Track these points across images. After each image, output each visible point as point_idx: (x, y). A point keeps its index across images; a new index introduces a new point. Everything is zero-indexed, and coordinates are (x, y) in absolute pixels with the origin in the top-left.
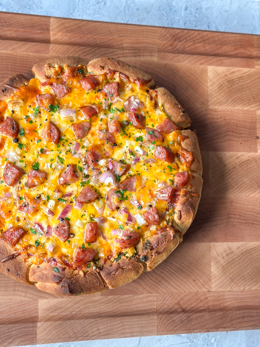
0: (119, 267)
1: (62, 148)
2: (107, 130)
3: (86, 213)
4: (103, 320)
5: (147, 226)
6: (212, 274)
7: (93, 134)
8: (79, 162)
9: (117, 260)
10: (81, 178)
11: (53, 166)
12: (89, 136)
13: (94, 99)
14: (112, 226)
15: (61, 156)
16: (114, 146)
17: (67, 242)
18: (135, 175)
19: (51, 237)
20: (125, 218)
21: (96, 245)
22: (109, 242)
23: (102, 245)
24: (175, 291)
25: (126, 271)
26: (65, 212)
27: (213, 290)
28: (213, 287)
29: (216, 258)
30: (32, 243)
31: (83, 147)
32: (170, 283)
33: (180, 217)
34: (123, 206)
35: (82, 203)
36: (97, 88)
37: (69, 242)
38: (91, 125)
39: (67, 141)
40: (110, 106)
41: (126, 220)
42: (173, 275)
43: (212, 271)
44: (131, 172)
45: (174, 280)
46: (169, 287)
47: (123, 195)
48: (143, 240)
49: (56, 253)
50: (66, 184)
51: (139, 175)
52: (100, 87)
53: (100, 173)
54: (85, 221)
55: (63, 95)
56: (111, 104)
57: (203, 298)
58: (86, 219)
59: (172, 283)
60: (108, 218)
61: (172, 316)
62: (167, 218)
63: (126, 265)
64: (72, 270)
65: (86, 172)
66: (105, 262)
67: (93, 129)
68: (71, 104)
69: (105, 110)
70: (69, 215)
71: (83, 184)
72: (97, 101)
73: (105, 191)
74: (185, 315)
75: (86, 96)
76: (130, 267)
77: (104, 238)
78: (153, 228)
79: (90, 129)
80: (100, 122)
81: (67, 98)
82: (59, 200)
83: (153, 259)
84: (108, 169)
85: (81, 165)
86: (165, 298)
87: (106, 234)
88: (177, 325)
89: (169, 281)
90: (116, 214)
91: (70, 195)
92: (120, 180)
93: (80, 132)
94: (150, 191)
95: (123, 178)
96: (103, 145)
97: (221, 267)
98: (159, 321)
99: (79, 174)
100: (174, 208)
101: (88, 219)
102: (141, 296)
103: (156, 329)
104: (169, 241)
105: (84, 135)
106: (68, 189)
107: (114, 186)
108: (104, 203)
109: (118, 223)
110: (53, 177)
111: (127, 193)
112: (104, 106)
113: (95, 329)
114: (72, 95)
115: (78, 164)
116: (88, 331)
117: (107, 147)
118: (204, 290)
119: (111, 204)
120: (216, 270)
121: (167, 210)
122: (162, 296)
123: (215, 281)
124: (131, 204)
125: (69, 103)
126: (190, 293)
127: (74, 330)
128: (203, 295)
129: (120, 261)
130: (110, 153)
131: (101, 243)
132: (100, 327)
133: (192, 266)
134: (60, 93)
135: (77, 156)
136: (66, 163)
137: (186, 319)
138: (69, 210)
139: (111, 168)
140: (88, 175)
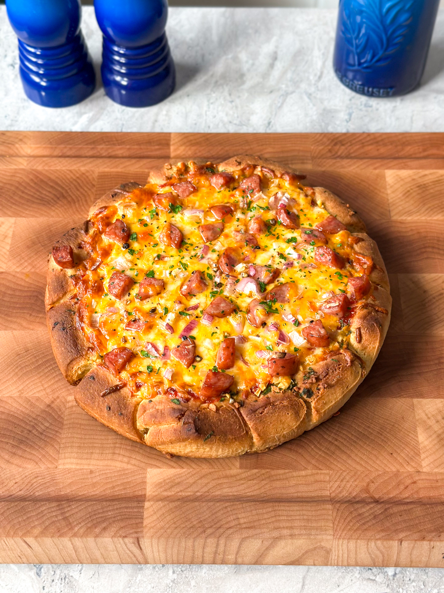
0: (268, 403)
1: (185, 253)
2: (246, 231)
3: (218, 331)
4: (244, 504)
5: (310, 350)
6: (421, 446)
7: (227, 236)
8: (208, 268)
9: (265, 394)
10: (210, 287)
11: (173, 274)
12: (222, 238)
13: (228, 197)
14: (256, 347)
15: (184, 261)
16: (256, 250)
17: (191, 368)
18: (287, 283)
19: (169, 361)
20: (275, 336)
21: (233, 371)
22: (253, 368)
23: (243, 373)
24: (358, 467)
25: (279, 409)
26: (189, 328)
27: (425, 470)
28: (425, 465)
29: (425, 422)
30: (143, 368)
31: (214, 251)
32: (349, 456)
33: (360, 338)
34: (271, 321)
35: (212, 317)
36: (232, 186)
37: (195, 367)
38: (223, 226)
39: (192, 245)
40: (249, 204)
41: (276, 339)
42: (355, 444)
43: (420, 442)
44: (282, 280)
45: (356, 451)
46: (349, 461)
47: (270, 307)
48: (304, 368)
49: (175, 382)
50: (190, 294)
51: (293, 284)
52: (236, 185)
53: (238, 281)
54: (216, 341)
55: (188, 194)
56: (251, 202)
57: (408, 481)
58: (218, 338)
59: (353, 456)
60: (250, 337)
61: (357, 506)
62: (340, 339)
63: (278, 400)
64: (198, 403)
65: (218, 280)
66: (247, 396)
67: (226, 231)
68: (197, 204)
69: (243, 209)
70: (194, 333)
71: (214, 294)
72: (232, 200)
73: (244, 303)
74: (379, 506)
75: (216, 195)
76: (285, 403)
77: (246, 363)
78: (319, 351)
79: (222, 230)
80: (236, 223)
81: (192, 197)
82: (181, 313)
83: (321, 394)
84: (249, 276)
85: (211, 272)
86: (344, 479)
87: (247, 358)
88: (368, 522)
89: (348, 452)
90: (262, 331)
91: (196, 308)
92: (265, 290)
93: (209, 233)
94: (311, 303)
95: (271, 287)
96: (241, 248)
97: (434, 436)
98: (335, 514)
99: (209, 282)
100: (349, 326)
101: (221, 338)
102: (303, 473)
103: (332, 525)
104: (345, 369)
105: (214, 237)
106: (193, 302)
107: (257, 296)
108: (244, 318)
109: (265, 343)
110: (172, 287)
111: (277, 305)
112: (241, 205)
113: (232, 518)
114: (200, 194)
115: (207, 271)
116: (221, 520)
117: (247, 251)
118: (410, 469)
119: (254, 318)
120: (426, 440)
121: (339, 328)
122: (339, 474)
123: (427, 457)
124: (283, 319)
125: (195, 204)
126: (385, 472)
127: (200, 516)
128: (408, 476)
129: (269, 395)
130: (251, 257)
131: (240, 369)
132: (239, 516)
133: (385, 432)
134: (184, 191)
135: (205, 261)
136: (191, 269)
137: (382, 513)
138: (195, 327)
139: (252, 273)
140: (221, 283)
